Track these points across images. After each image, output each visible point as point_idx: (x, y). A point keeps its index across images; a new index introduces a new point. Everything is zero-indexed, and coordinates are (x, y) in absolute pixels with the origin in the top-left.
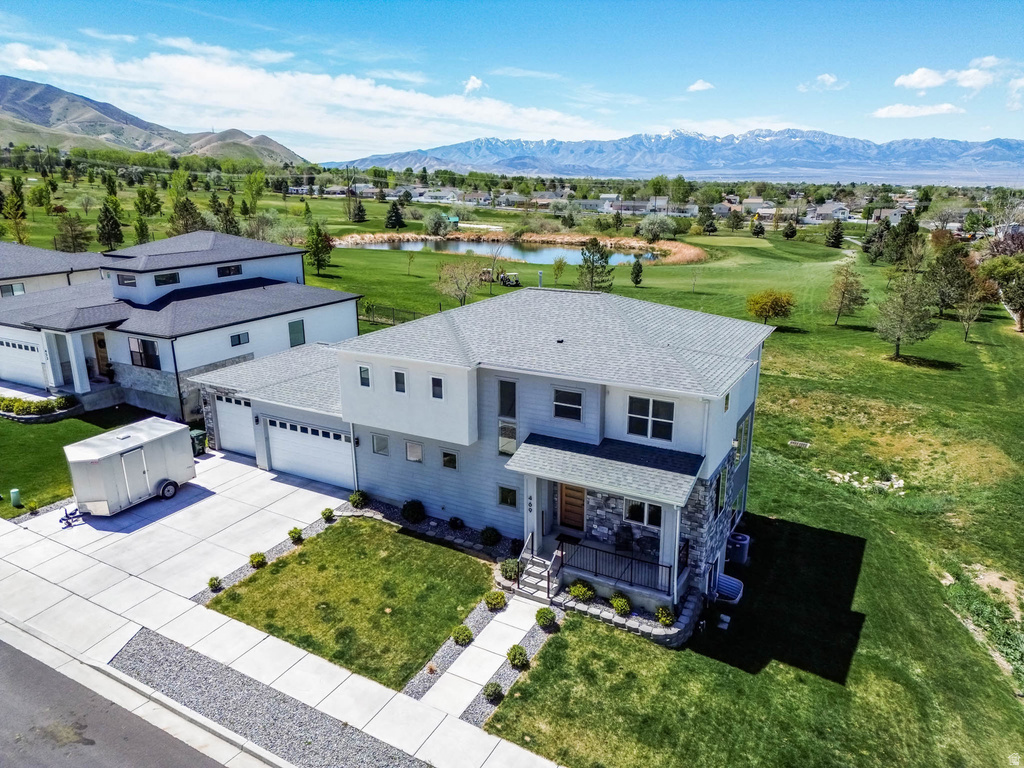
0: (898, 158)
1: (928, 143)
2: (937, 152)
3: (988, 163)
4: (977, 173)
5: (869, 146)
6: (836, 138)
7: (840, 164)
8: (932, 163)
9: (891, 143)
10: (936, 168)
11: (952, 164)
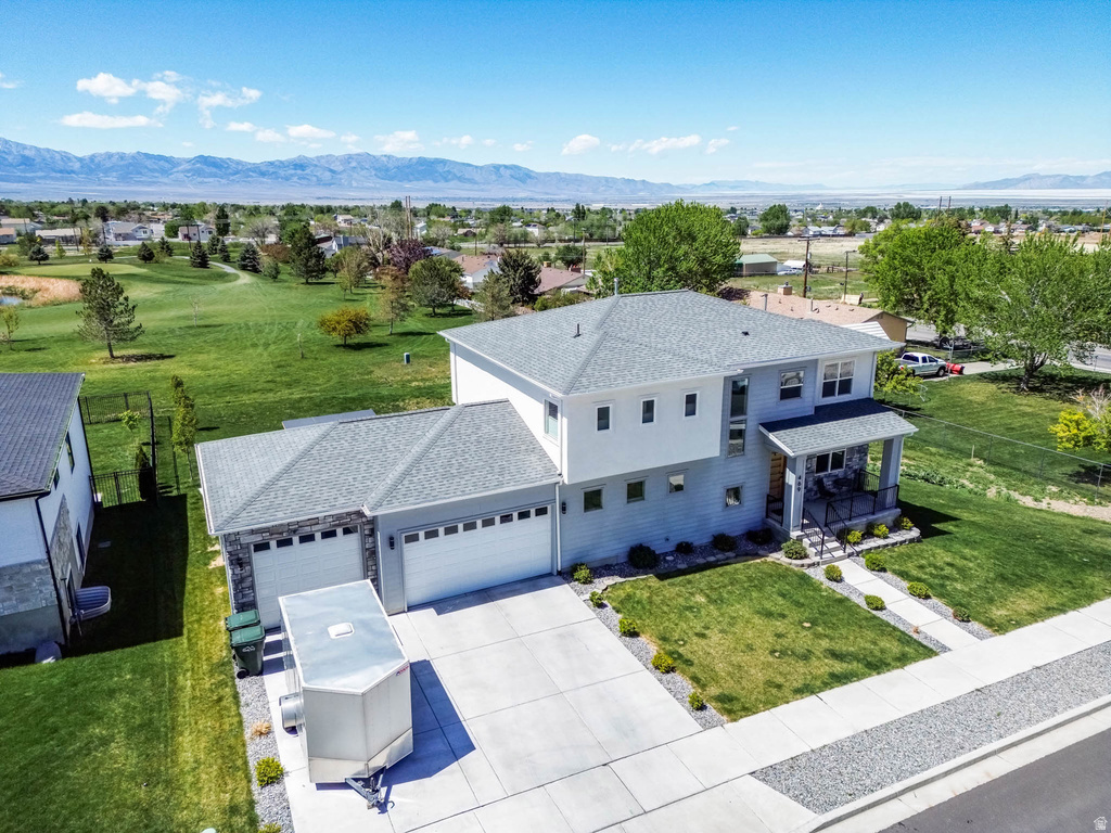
0: (107, 171)
1: (133, 157)
2: (146, 167)
3: (200, 179)
4: (191, 189)
5: (69, 159)
6: (24, 147)
7: (40, 178)
8: (144, 179)
9: (94, 156)
10: (150, 184)
11: (165, 180)
